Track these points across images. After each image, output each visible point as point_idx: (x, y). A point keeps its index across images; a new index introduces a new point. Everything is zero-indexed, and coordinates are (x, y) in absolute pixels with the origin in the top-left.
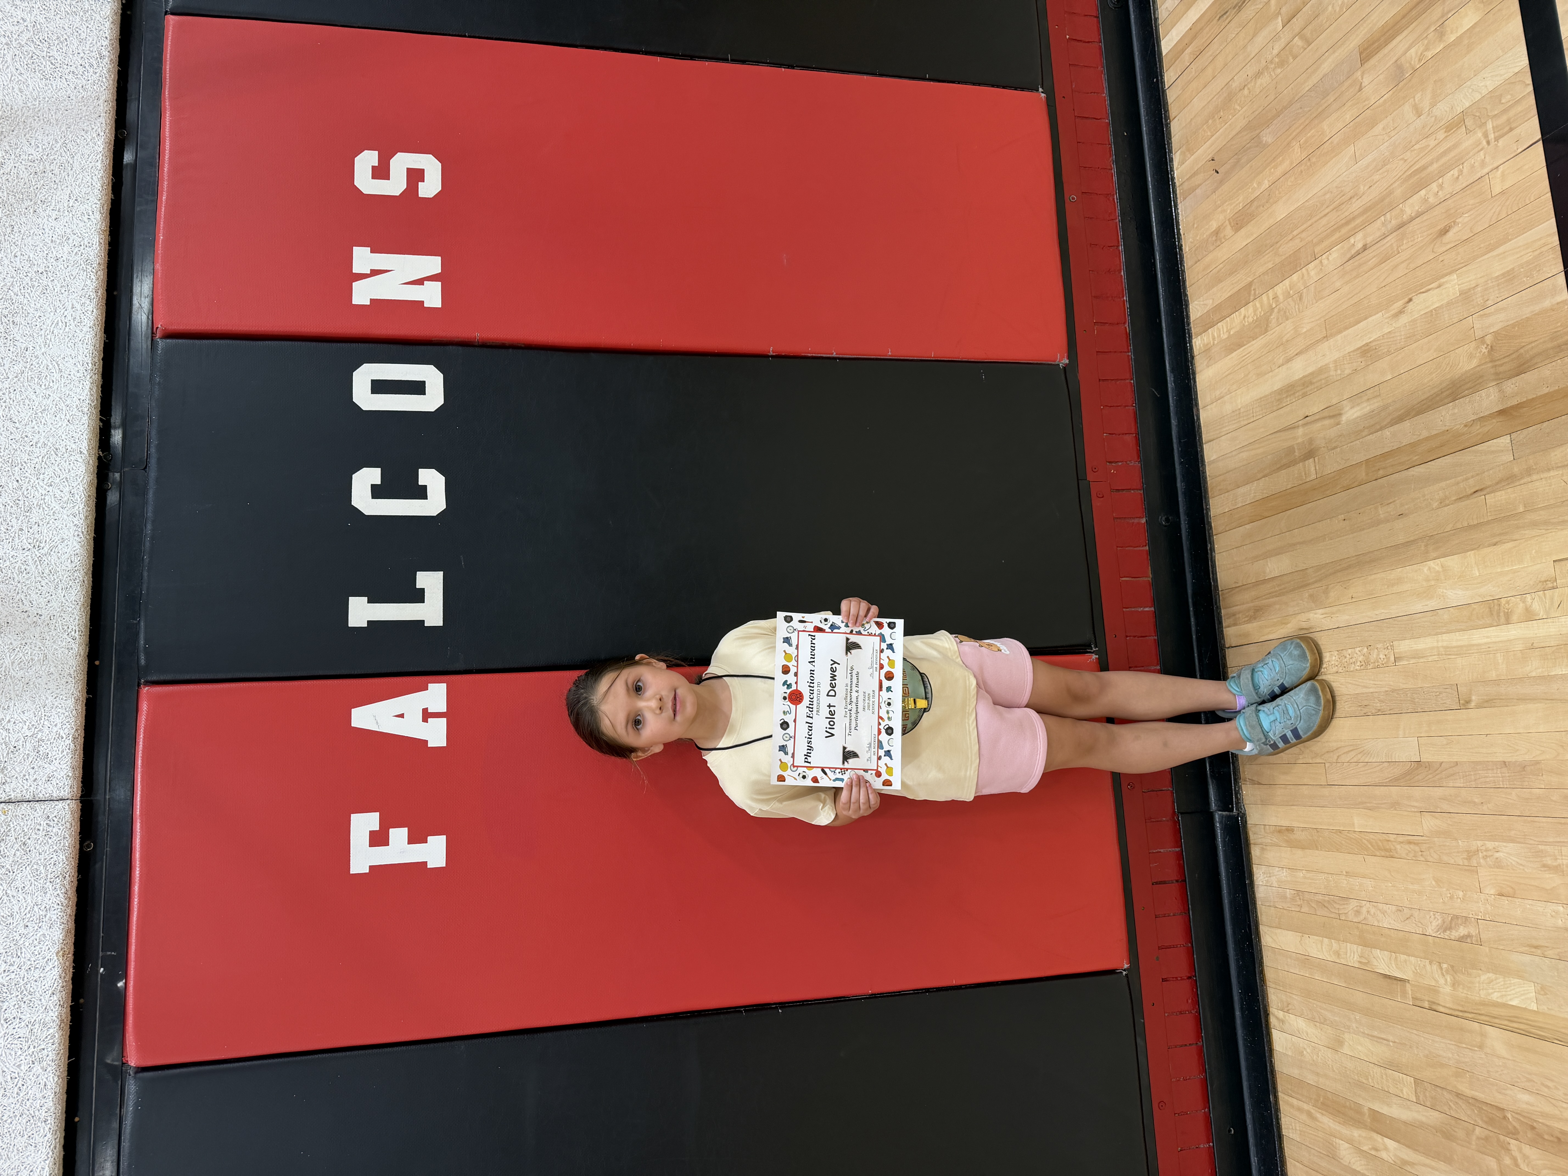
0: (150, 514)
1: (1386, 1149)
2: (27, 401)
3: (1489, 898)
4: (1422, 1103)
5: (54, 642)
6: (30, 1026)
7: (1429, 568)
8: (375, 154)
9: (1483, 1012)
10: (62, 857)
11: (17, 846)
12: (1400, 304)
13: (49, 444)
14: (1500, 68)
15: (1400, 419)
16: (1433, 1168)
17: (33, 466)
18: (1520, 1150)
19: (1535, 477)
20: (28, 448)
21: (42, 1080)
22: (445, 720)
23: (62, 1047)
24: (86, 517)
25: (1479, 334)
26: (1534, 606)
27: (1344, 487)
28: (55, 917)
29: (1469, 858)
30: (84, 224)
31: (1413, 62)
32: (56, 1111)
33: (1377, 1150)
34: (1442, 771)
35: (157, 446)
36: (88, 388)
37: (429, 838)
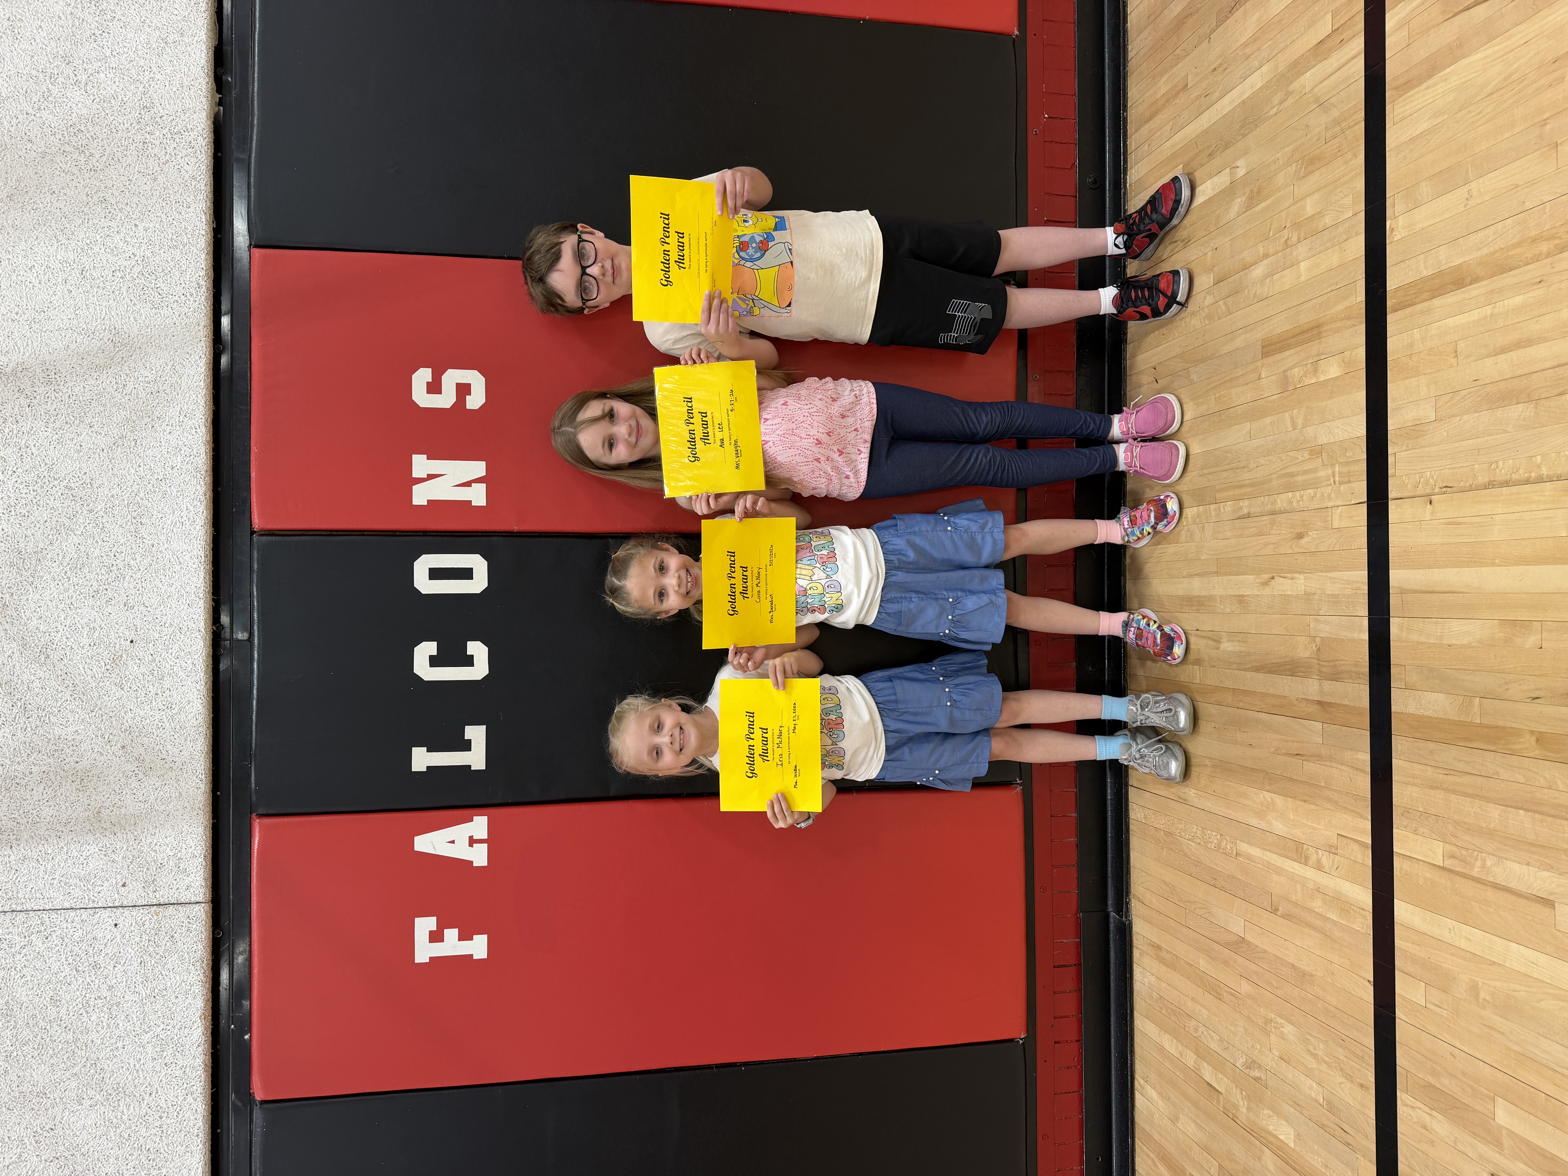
2: (155, 589)
3: (1274, 1058)
5: (186, 783)
6: (183, 1069)
7: (1264, 797)
8: (429, 371)
10: (200, 947)
11: (167, 939)
12: (1266, 576)
13: (174, 624)
14: (1349, 425)
15: (1257, 669)
17: (163, 642)
20: (158, 628)
21: (194, 1106)
22: (486, 845)
23: (207, 1083)
24: (206, 684)
25: (1312, 633)
26: (1322, 860)
28: (197, 991)
29: (1266, 1023)
30: (192, 437)
31: (1295, 380)
32: (205, 1128)
34: (1256, 953)
35: (258, 627)
36: (202, 577)
37: (475, 937)
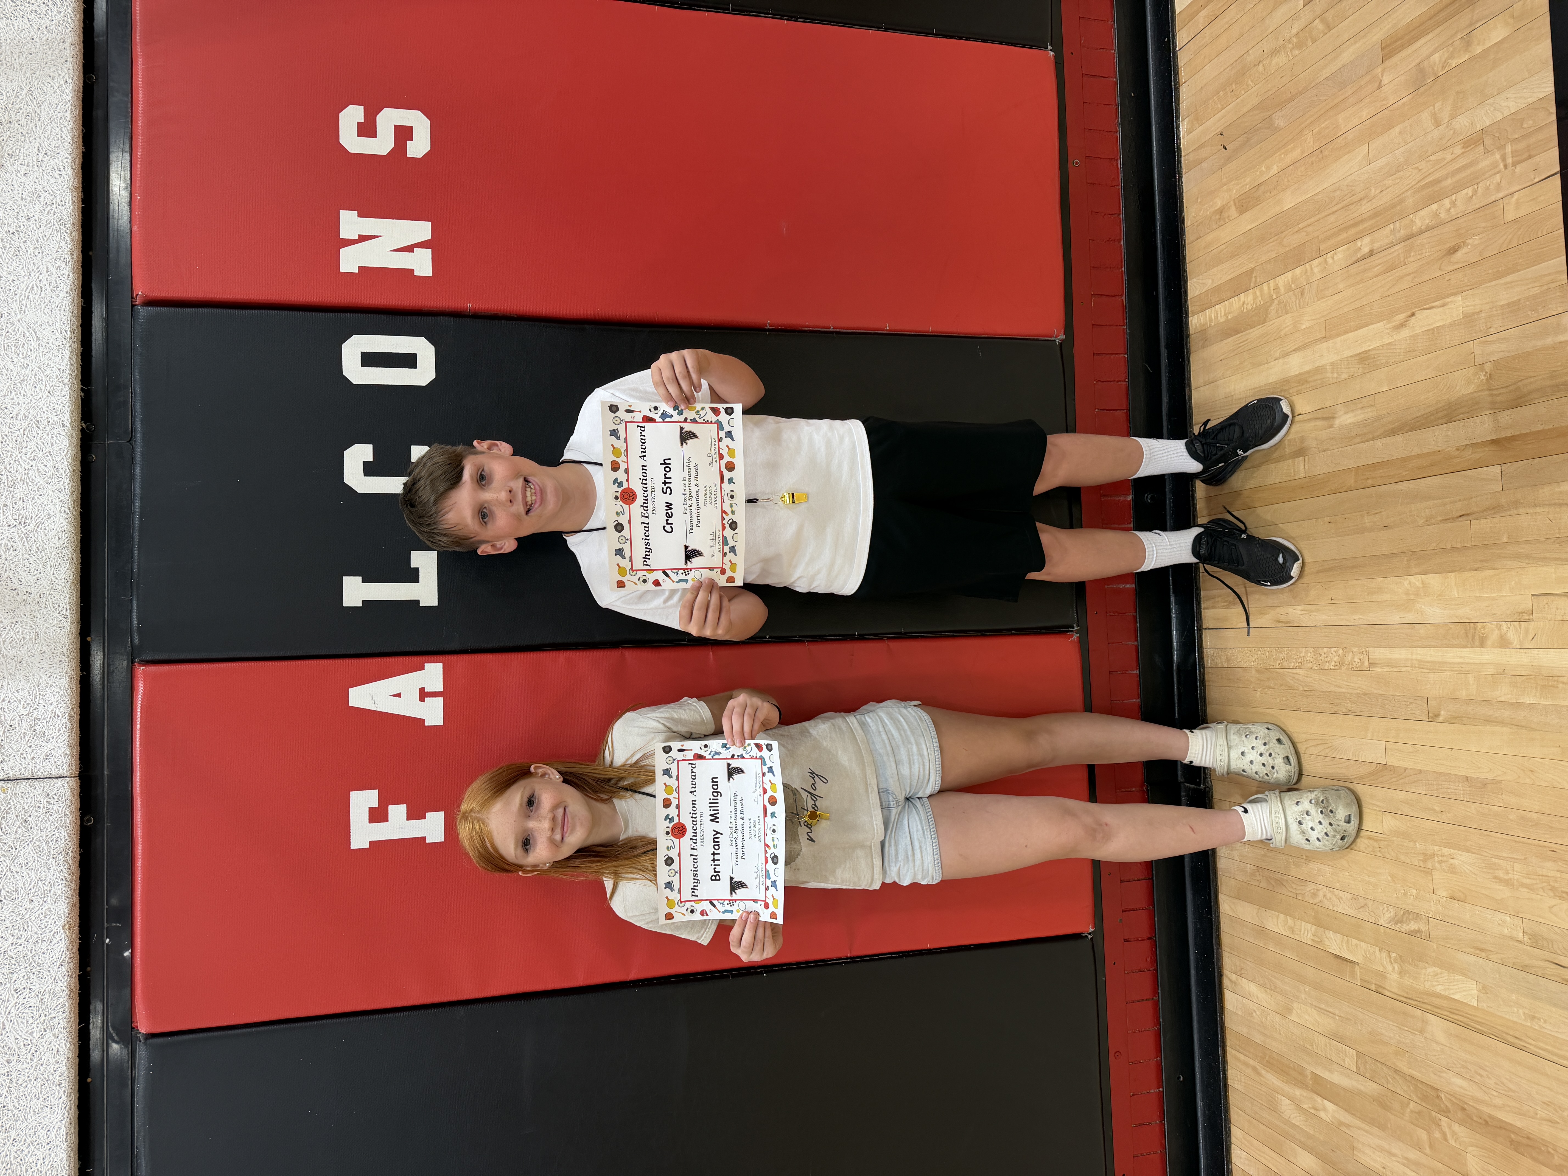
0: (138, 491)
1: (1325, 1109)
3: (1441, 900)
4: (1362, 1074)
5: (45, 621)
6: (40, 996)
7: (1410, 583)
8: (361, 109)
9: (1426, 1001)
10: (64, 834)
11: (18, 824)
12: (1402, 316)
13: (30, 416)
14: (1525, 91)
15: (1393, 432)
16: (1367, 1131)
17: (14, 439)
18: (1450, 1127)
19: (1521, 511)
21: (55, 1046)
22: (441, 700)
23: (73, 1015)
24: (72, 493)
25: (1479, 360)
26: (1508, 635)
27: (1331, 490)
28: (59, 892)
29: (1425, 861)
30: (55, 180)
31: (1436, 69)
32: (70, 1075)
33: (1316, 1109)
34: (1406, 777)
35: (142, 421)
36: (68, 357)
37: (428, 814)
